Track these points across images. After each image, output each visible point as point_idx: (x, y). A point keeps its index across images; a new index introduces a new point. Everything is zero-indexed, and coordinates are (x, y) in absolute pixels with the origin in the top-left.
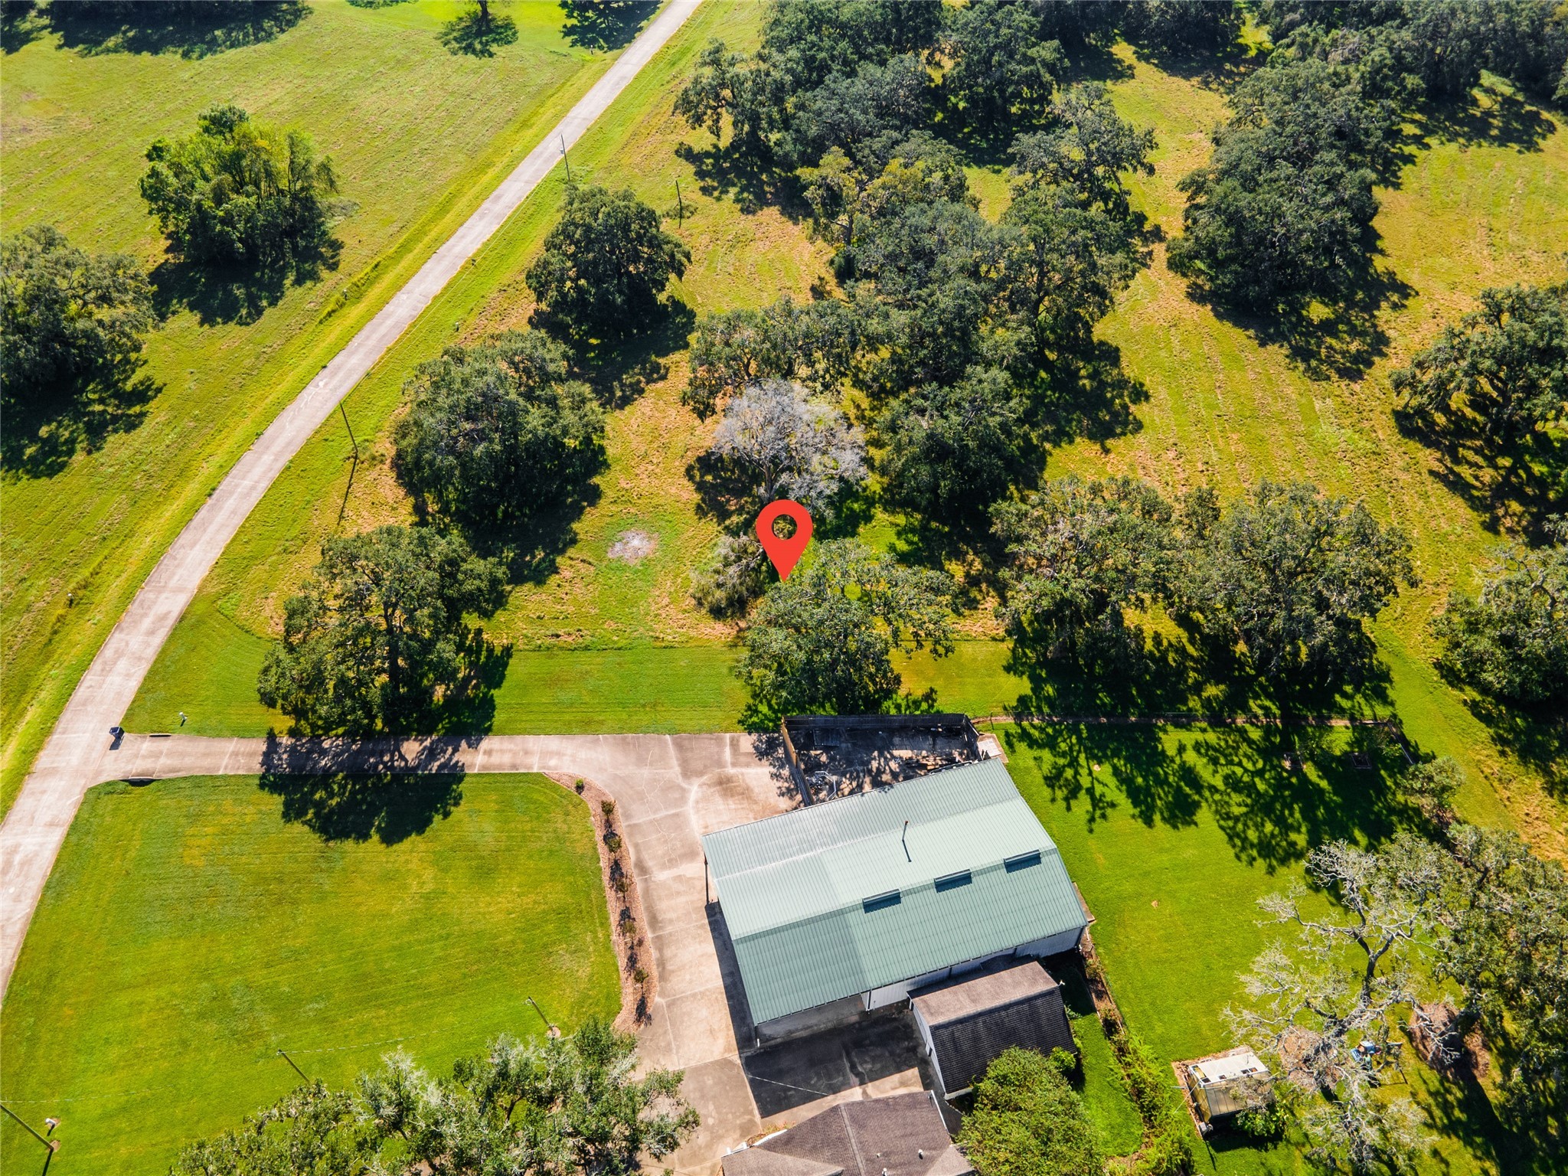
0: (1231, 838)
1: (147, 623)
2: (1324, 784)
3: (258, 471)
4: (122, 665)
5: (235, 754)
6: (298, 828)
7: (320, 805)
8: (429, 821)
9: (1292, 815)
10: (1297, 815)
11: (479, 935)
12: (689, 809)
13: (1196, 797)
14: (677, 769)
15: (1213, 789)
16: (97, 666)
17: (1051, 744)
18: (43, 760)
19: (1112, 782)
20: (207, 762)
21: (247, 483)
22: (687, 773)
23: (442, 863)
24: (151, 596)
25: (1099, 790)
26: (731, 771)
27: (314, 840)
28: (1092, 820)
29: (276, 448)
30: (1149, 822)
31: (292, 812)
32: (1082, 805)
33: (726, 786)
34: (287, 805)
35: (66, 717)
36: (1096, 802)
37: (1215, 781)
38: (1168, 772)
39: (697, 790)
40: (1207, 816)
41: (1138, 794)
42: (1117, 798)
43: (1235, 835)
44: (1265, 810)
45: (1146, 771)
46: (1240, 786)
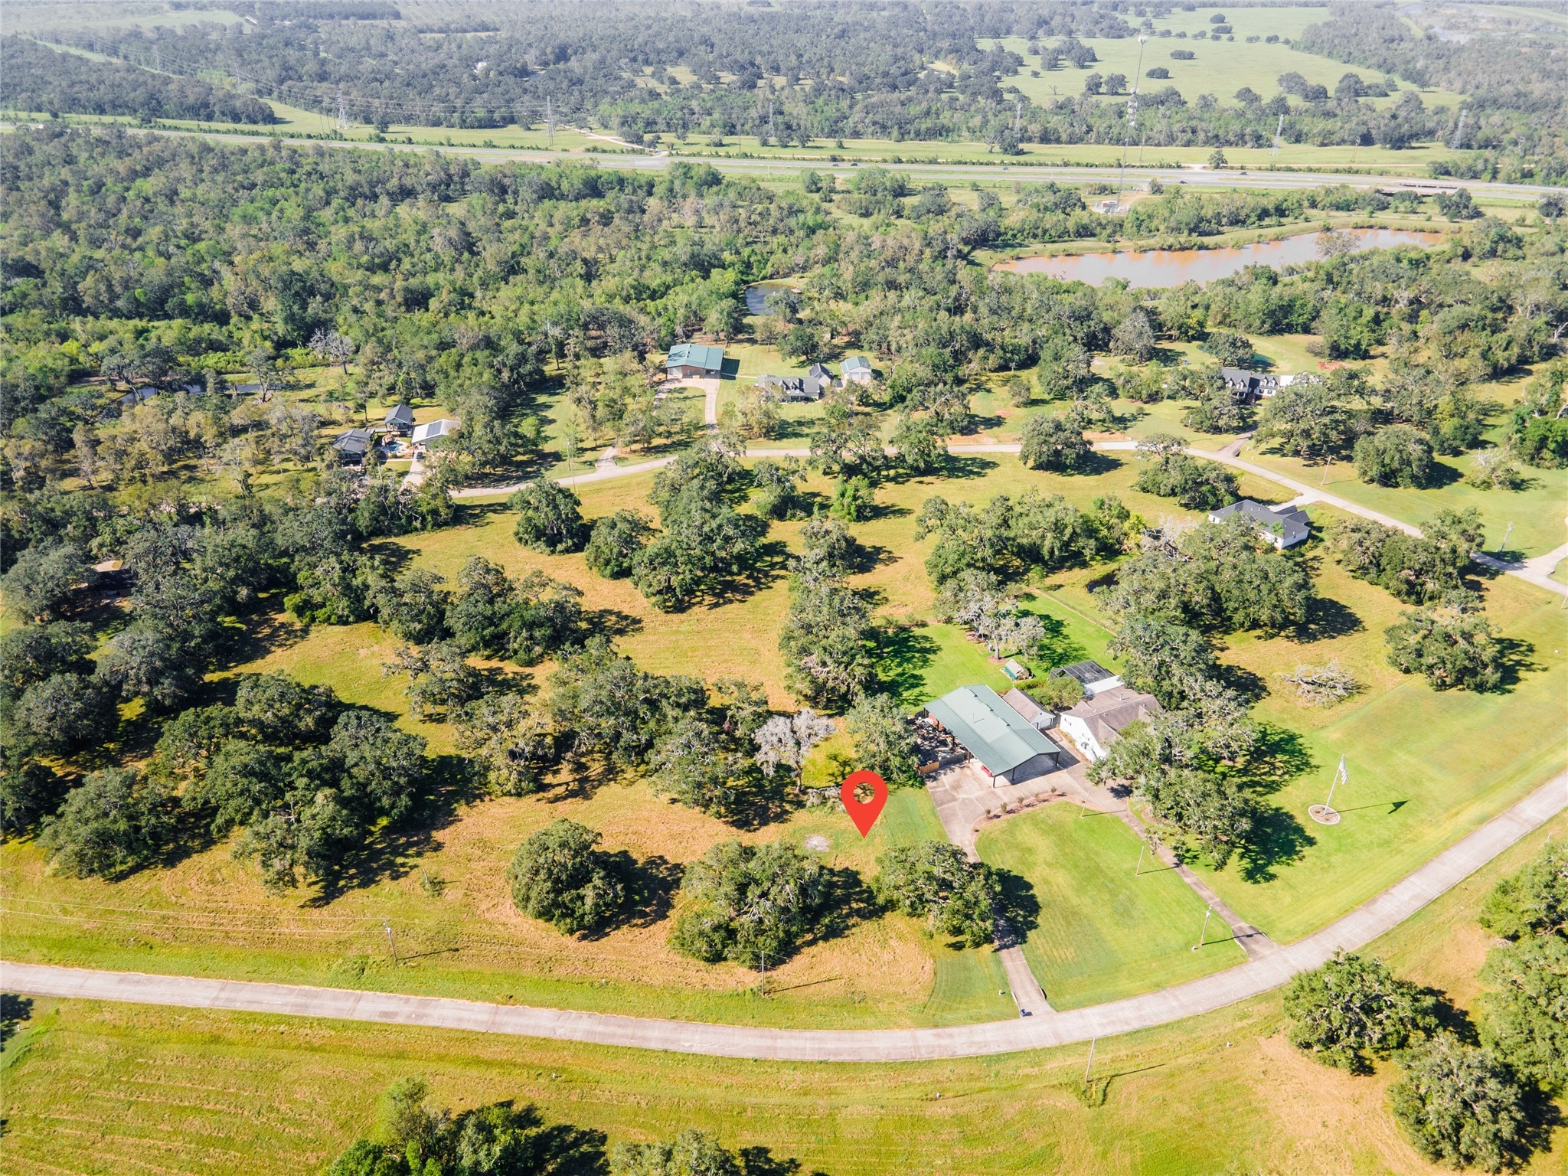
0: (924, 668)
1: (944, 1042)
2: (891, 648)
3: (794, 1043)
4: (978, 1038)
5: (1013, 960)
6: (1039, 920)
7: (1024, 917)
8: (1016, 877)
9: (907, 655)
11: (1057, 846)
12: (972, 796)
13: (909, 674)
15: (903, 670)
16: (984, 1051)
18: (1051, 1042)
19: (911, 691)
20: (1022, 970)
21: (808, 1045)
22: (954, 799)
23: (1031, 866)
24: (923, 1051)
25: (915, 694)
27: (1042, 913)
28: (928, 696)
29: (769, 1043)
30: (925, 684)
31: (1033, 926)
32: (923, 698)
33: (956, 787)
34: (1030, 929)
35: (1021, 1047)
37: (900, 670)
38: (900, 679)
39: (961, 796)
40: (916, 672)
41: (913, 686)
42: (917, 691)
43: (922, 667)
44: (908, 660)
45: (902, 684)
46: (899, 665)
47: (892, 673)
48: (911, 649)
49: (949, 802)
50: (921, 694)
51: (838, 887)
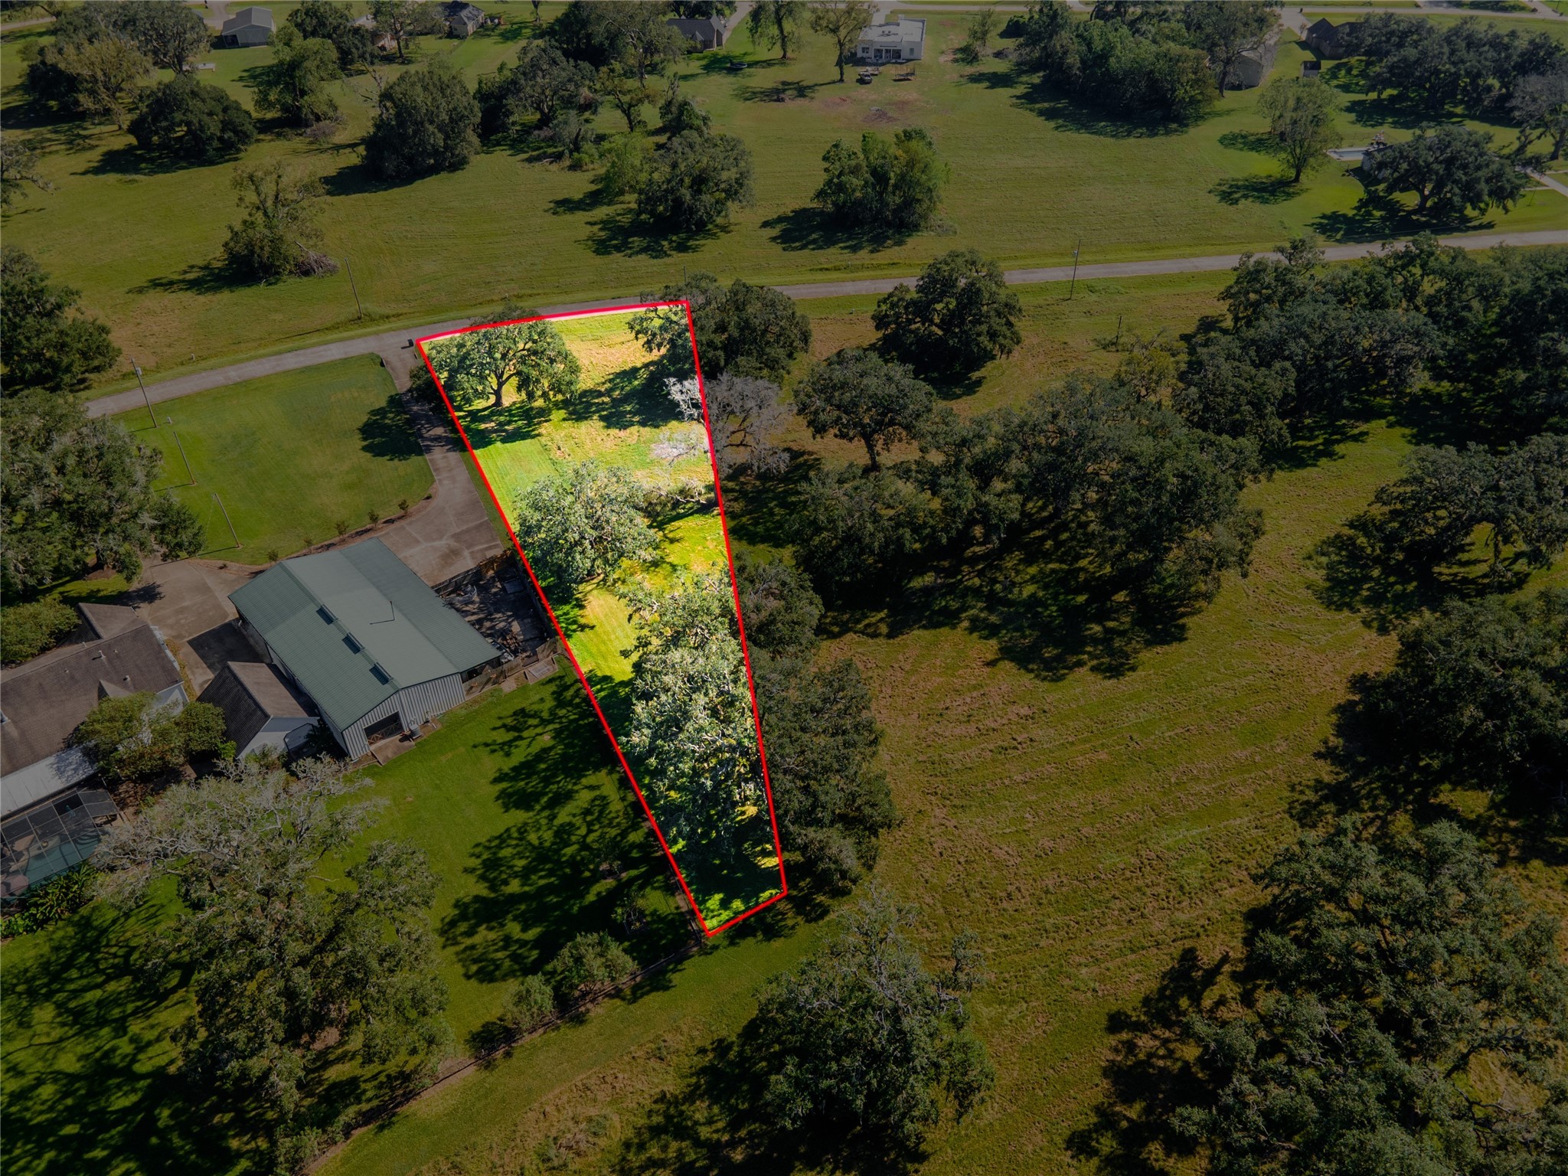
0: (499, 837)
2: (591, 897)
6: (365, 417)
7: (384, 418)
9: (541, 877)
10: (542, 882)
13: (538, 807)
14: (458, 531)
15: (552, 818)
17: (561, 703)
19: (535, 749)
22: (457, 537)
23: (353, 469)
25: (523, 743)
26: (466, 553)
27: (358, 425)
28: (486, 745)
30: (496, 780)
31: (376, 412)
32: (503, 736)
33: (451, 554)
34: (381, 408)
36: (509, 743)
37: (563, 816)
38: (563, 783)
39: (443, 543)
40: (519, 816)
41: (526, 769)
42: (519, 755)
43: (502, 839)
44: (542, 856)
45: (555, 770)
46: (563, 834)
47: (584, 798)
48: (534, 909)
49: (468, 531)
50: (506, 748)
51: (630, 412)
